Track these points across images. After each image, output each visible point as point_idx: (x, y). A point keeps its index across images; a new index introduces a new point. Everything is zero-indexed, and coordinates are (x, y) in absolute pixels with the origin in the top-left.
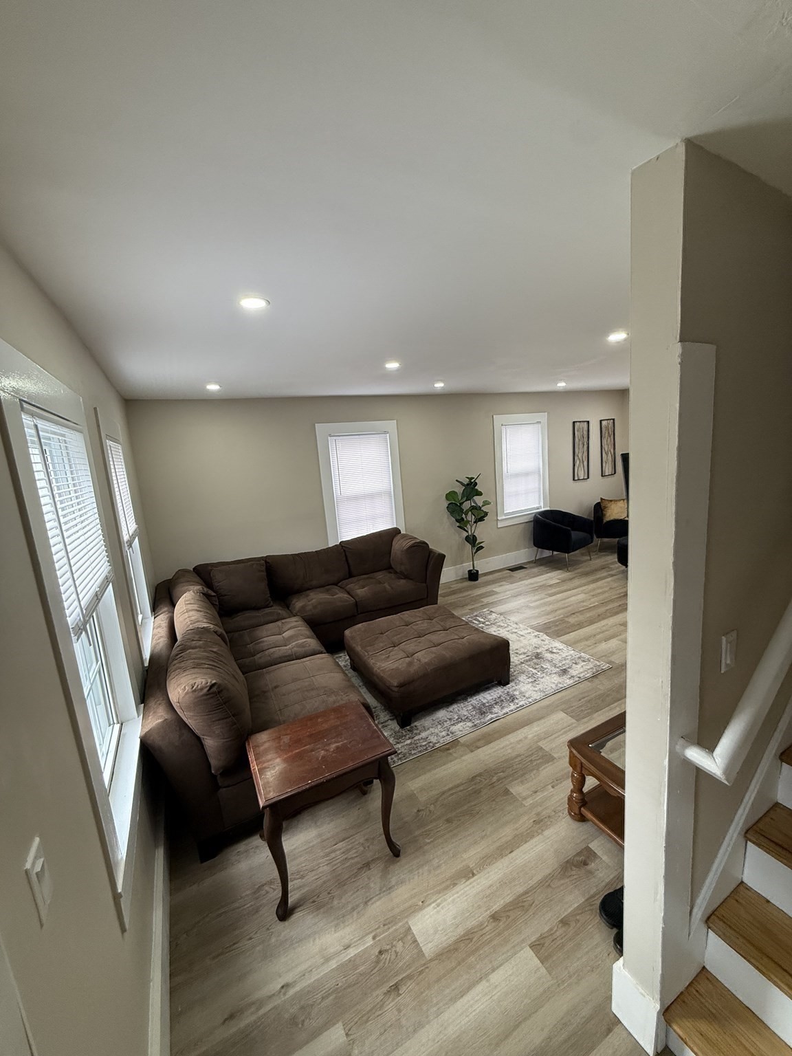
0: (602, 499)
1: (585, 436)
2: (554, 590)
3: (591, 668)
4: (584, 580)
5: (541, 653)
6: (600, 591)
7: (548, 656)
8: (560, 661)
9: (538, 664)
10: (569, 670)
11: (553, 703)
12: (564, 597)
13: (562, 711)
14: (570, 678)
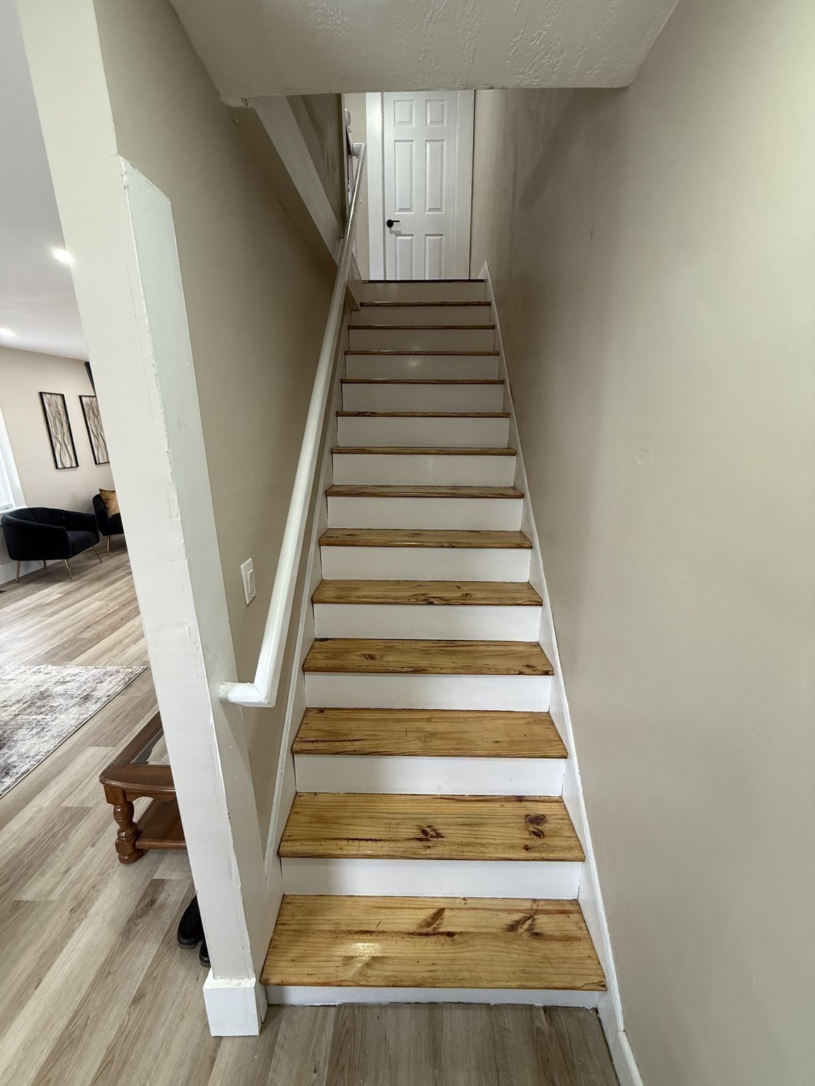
0: (101, 490)
1: (62, 412)
2: (56, 608)
3: (122, 679)
4: (96, 586)
5: (46, 691)
6: (119, 592)
7: (60, 689)
8: (78, 688)
9: (44, 706)
10: (93, 693)
11: (75, 743)
12: (72, 612)
13: (90, 746)
14: (96, 702)
